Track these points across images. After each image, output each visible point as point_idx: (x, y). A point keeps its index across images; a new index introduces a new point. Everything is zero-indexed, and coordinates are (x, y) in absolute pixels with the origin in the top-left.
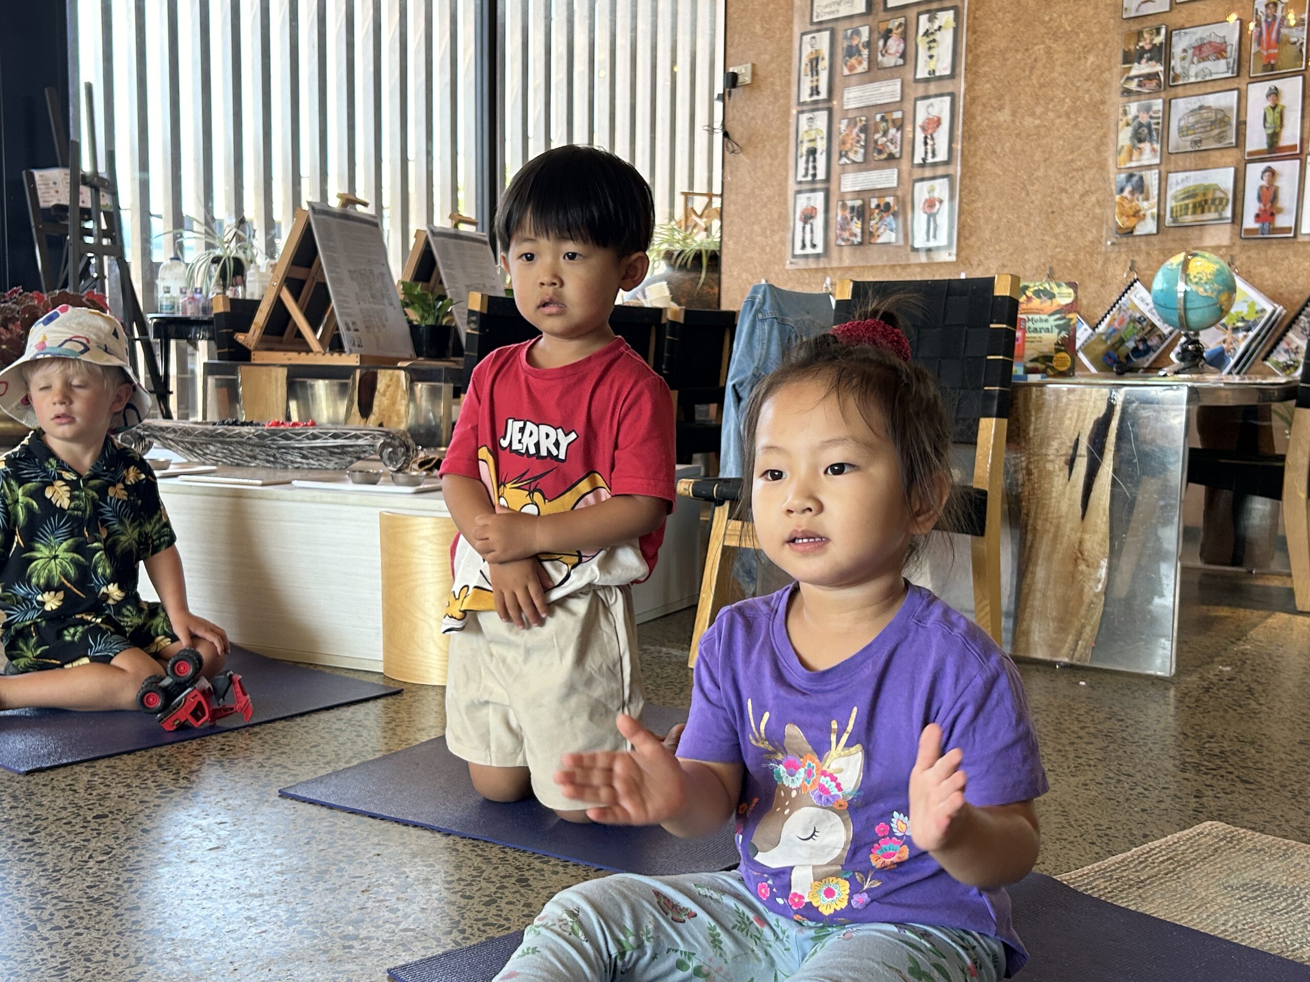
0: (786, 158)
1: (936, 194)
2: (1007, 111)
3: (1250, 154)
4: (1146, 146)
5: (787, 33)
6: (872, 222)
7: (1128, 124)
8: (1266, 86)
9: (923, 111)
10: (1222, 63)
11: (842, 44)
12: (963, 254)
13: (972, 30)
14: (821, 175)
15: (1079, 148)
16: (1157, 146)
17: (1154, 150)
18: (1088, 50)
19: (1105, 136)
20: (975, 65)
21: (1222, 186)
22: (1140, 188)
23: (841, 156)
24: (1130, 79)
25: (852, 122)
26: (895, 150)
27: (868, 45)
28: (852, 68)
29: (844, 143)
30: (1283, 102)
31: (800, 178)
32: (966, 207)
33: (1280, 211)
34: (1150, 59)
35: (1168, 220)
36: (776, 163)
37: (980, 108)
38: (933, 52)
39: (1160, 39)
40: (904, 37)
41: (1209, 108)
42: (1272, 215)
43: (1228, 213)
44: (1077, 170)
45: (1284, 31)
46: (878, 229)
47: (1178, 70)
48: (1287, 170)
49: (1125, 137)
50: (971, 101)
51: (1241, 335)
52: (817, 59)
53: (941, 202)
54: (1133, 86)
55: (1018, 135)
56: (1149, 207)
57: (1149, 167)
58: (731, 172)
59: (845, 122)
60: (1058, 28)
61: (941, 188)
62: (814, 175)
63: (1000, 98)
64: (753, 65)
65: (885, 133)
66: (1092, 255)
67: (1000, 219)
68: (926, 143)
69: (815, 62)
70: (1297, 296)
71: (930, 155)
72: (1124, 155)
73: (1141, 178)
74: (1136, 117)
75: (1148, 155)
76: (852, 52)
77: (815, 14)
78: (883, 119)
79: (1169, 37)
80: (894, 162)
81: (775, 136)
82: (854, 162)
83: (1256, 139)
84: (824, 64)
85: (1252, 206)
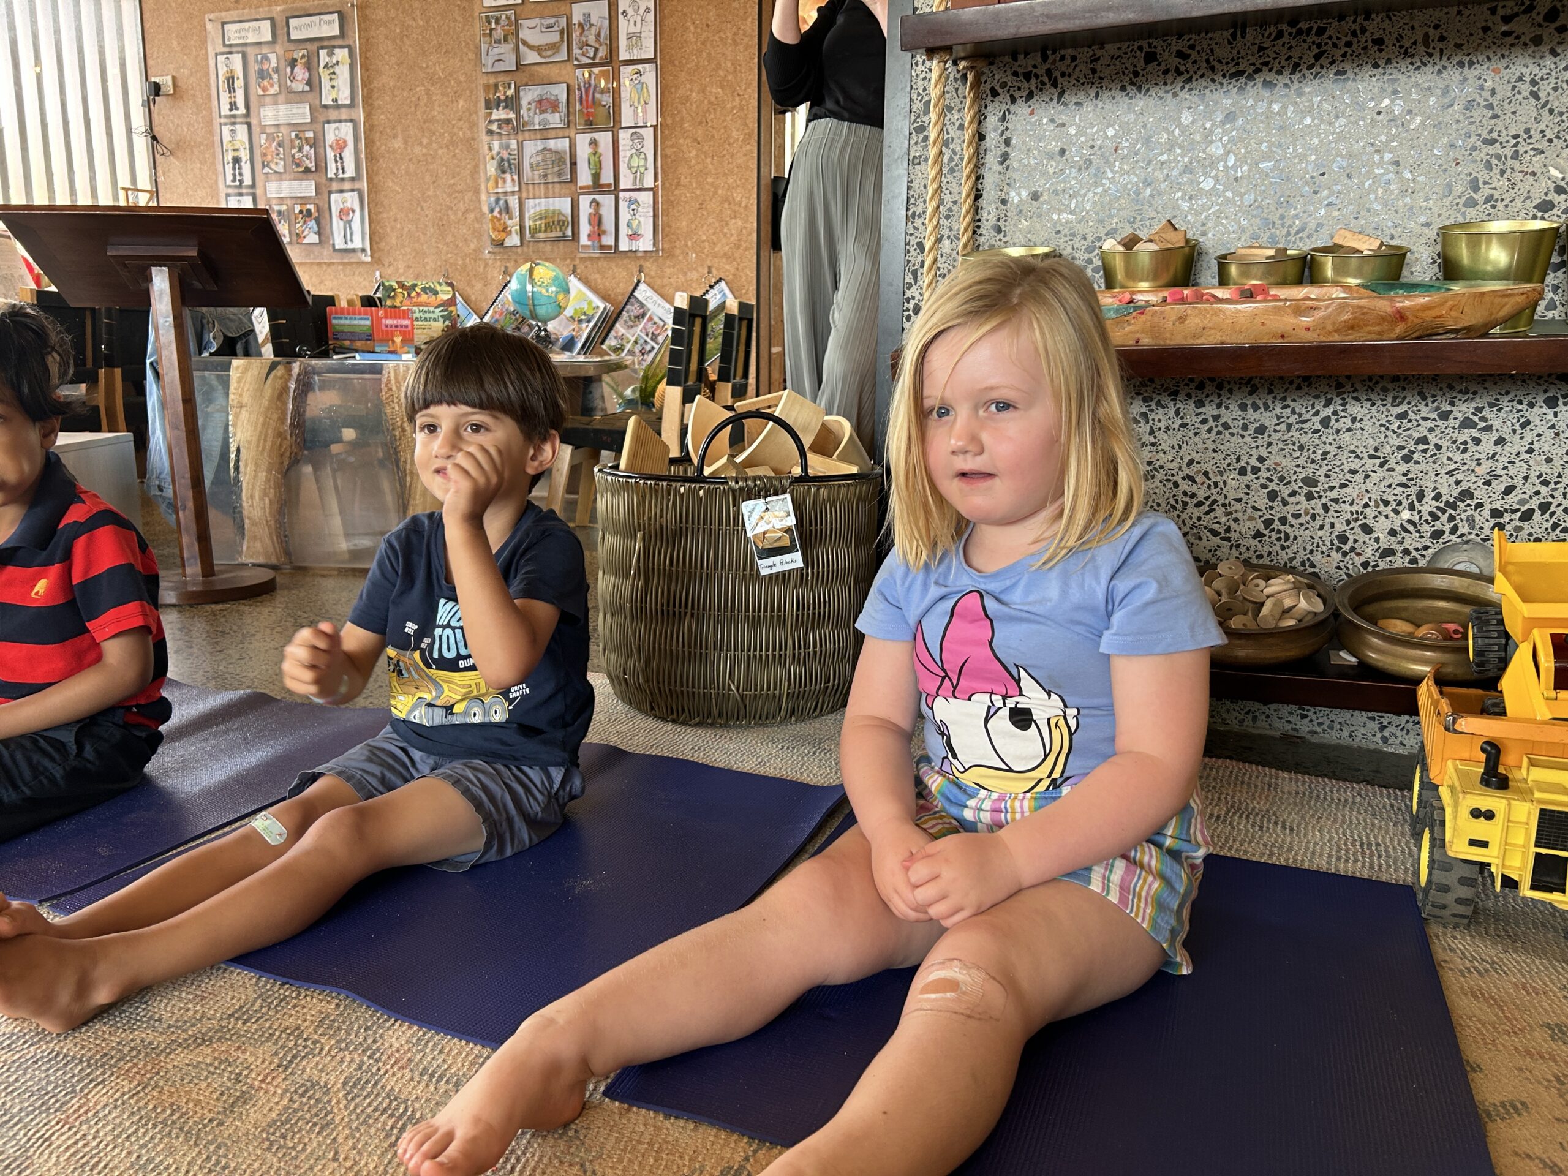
0: (213, 164)
1: (349, 205)
2: (400, 138)
3: (581, 188)
4: (508, 176)
5: (203, 52)
6: (298, 225)
7: (493, 158)
8: (587, 137)
9: (331, 133)
10: (557, 115)
11: (253, 68)
12: (376, 255)
13: (365, 67)
14: (248, 181)
15: (458, 174)
16: (516, 177)
17: (513, 180)
18: (458, 95)
19: (476, 166)
20: (371, 97)
21: (564, 212)
22: (507, 209)
23: (264, 166)
24: (491, 122)
25: (271, 138)
26: (312, 165)
27: (276, 70)
28: (264, 89)
29: (265, 155)
30: (601, 150)
31: (229, 183)
32: (374, 217)
33: (604, 232)
34: (506, 107)
35: (528, 236)
36: (205, 168)
37: (378, 134)
38: (334, 83)
39: (511, 92)
40: (308, 67)
41: (550, 150)
42: (599, 235)
43: (569, 232)
44: (459, 192)
45: (597, 96)
46: (302, 231)
47: (526, 118)
48: (607, 201)
49: (491, 168)
50: (370, 129)
51: (584, 325)
52: (233, 78)
53: (353, 211)
54: (494, 127)
55: (410, 160)
56: (513, 224)
57: (513, 193)
58: (164, 173)
59: (264, 136)
60: (434, 74)
61: (351, 200)
62: (241, 181)
63: (393, 128)
64: (174, 78)
65: (300, 150)
66: (475, 260)
67: (403, 228)
68: (336, 162)
69: (231, 80)
70: (620, 297)
71: (340, 171)
72: (491, 184)
73: (506, 202)
74: (499, 153)
75: (509, 184)
76: (262, 75)
77: (227, 37)
78: (297, 135)
79: (517, 90)
80: (311, 176)
81: (201, 144)
82: (276, 172)
83: (584, 178)
84: (239, 83)
85: (585, 229)
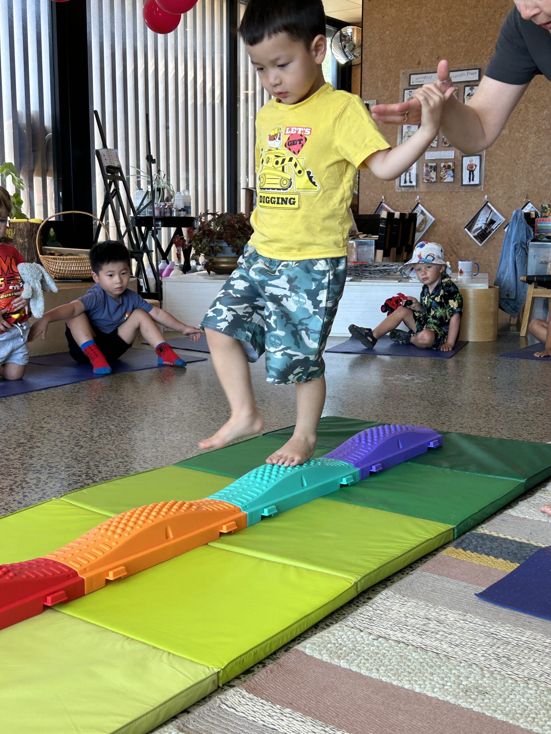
1: (474, 163)
5: (396, 88)
6: (442, 173)
12: (487, 187)
15: (540, 147)
32: (487, 168)
46: (444, 176)
53: (476, 166)
55: (512, 140)
67: (504, 174)
77: (411, 81)
